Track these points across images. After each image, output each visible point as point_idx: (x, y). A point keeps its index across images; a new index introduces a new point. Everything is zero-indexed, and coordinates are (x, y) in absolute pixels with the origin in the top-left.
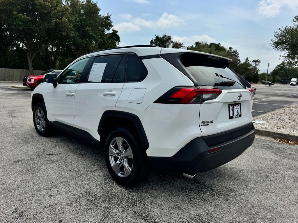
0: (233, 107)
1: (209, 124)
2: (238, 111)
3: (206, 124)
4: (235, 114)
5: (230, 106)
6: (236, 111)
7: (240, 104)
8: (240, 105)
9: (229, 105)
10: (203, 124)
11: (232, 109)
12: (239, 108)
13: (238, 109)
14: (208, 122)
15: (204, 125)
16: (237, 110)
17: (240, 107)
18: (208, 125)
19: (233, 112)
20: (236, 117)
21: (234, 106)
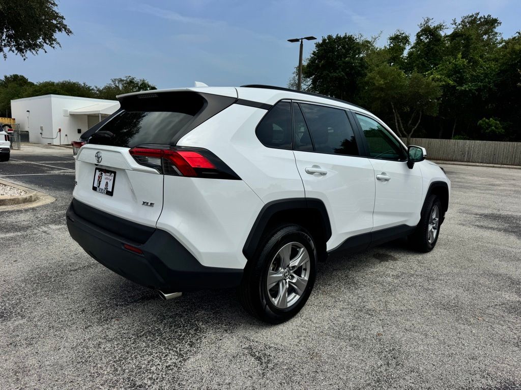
0: (102, 174)
2: (107, 183)
4: (103, 186)
5: (97, 171)
6: (105, 183)
7: (115, 173)
8: (113, 174)
9: (96, 169)
11: (99, 177)
12: (111, 178)
13: (108, 181)
16: (106, 181)
17: (113, 178)
19: (100, 182)
20: (101, 191)
21: (104, 174)
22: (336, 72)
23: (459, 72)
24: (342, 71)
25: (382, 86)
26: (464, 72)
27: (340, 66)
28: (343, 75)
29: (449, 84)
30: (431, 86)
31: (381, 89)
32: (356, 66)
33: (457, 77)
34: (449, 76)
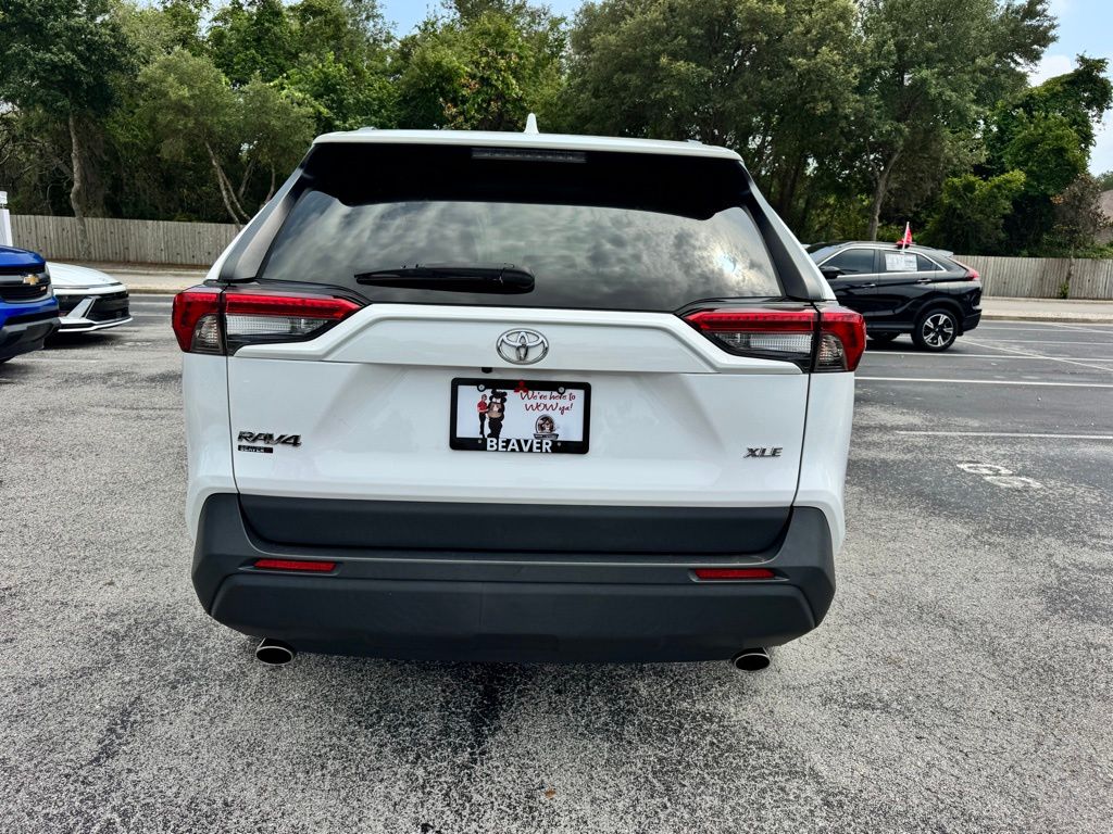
0: (500, 396)
1: (277, 448)
2: (547, 419)
3: (260, 444)
4: (520, 430)
5: (469, 388)
6: (534, 422)
7: (586, 388)
10: (244, 443)
11: (485, 407)
12: (564, 405)
13: (553, 414)
14: (268, 438)
15: (248, 448)
16: (537, 414)
17: (576, 402)
18: (270, 450)
20: (518, 448)
21: (514, 395)
22: (50, 51)
23: (335, 91)
24: (68, 49)
25: (185, 102)
26: (343, 92)
27: (58, 35)
28: (73, 62)
29: (320, 113)
30: (292, 115)
31: (181, 108)
32: (104, 43)
33: (333, 101)
34: (317, 97)
